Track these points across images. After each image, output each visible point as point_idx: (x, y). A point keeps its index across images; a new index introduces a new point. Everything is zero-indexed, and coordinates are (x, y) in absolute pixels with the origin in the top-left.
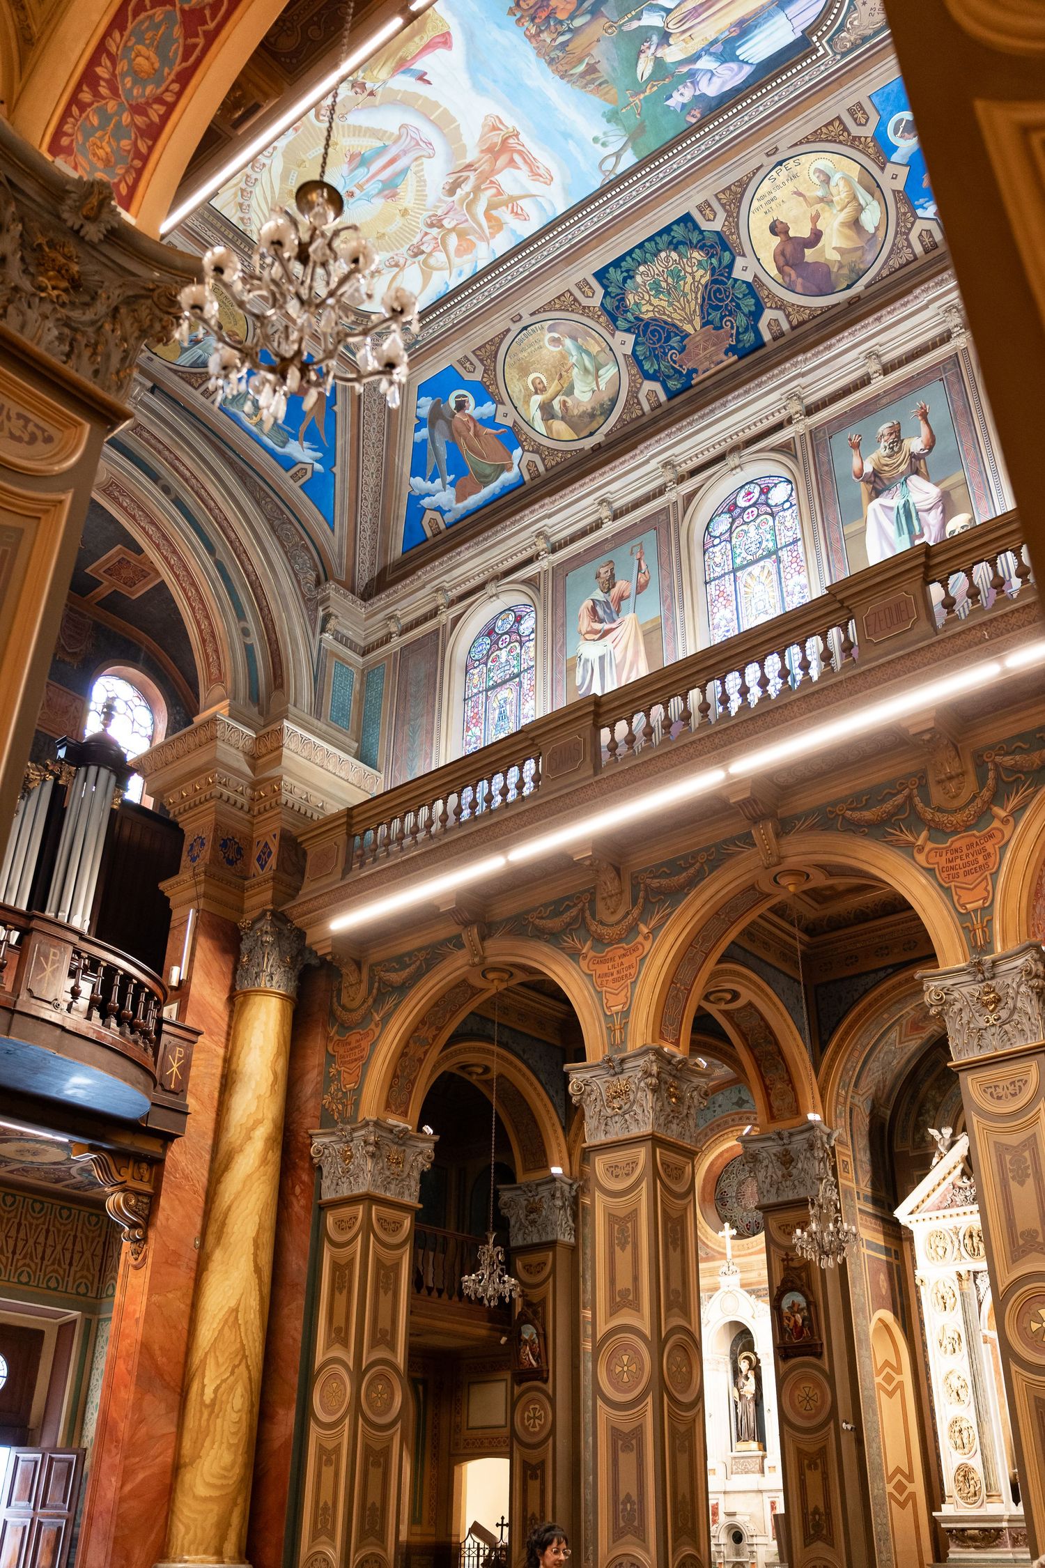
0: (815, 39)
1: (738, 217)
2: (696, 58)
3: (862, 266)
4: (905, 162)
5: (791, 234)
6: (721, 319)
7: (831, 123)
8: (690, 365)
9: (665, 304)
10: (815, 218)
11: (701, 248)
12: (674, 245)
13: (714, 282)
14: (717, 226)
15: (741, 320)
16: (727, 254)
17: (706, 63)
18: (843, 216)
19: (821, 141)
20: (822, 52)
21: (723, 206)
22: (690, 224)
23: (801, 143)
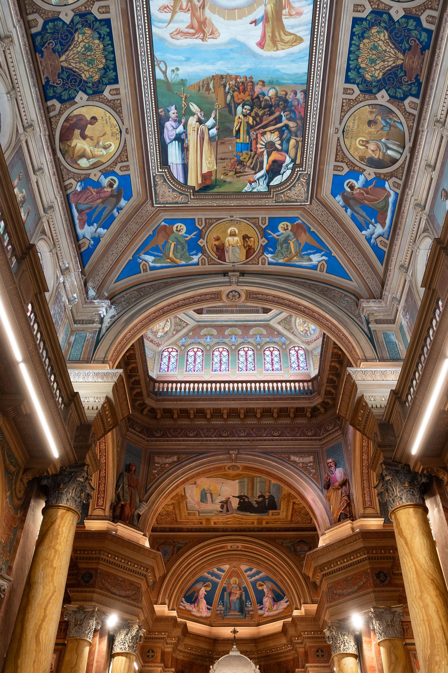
0: (166, 170)
1: (106, 104)
2: (185, 127)
3: (66, 156)
4: (99, 180)
5: (89, 126)
6: (63, 79)
7: (127, 157)
8: (45, 54)
9: (79, 49)
10: (91, 138)
11: (99, 81)
12: (106, 69)
13: (81, 80)
14: (106, 93)
15: (59, 90)
16: (91, 92)
17: (181, 129)
18: (88, 150)
19: (122, 151)
20: (160, 170)
21: (114, 100)
22: (113, 81)
23: (125, 143)
